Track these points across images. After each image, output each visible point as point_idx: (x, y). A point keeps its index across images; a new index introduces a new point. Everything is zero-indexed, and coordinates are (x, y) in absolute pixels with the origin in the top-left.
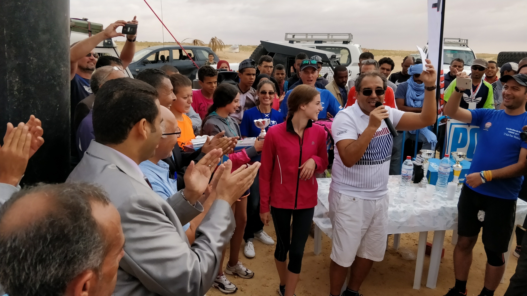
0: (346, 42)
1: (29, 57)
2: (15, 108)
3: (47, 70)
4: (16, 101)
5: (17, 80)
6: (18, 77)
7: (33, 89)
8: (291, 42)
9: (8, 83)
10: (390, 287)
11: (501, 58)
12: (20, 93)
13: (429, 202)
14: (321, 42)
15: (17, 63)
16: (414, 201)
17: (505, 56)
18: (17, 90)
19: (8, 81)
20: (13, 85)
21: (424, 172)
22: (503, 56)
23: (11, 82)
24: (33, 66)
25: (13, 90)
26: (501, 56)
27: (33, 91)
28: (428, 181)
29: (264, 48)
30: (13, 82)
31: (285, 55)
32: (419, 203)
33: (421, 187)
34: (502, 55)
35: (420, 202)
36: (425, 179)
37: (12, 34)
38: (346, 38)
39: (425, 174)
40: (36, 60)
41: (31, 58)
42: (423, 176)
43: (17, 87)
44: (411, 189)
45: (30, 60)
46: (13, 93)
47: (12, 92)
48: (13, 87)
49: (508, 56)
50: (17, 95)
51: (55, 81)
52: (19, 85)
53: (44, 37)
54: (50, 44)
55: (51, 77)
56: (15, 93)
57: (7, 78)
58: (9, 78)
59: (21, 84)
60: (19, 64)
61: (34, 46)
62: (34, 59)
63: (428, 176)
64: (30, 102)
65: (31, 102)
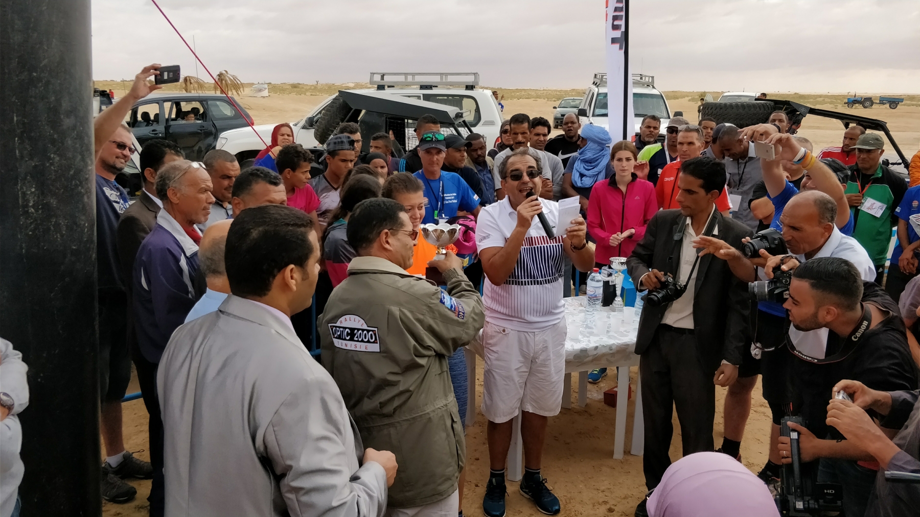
0: (470, 87)
1: (49, 154)
2: (30, 233)
3: (72, 173)
4: (31, 223)
5: (33, 190)
6: (34, 186)
7: (54, 202)
8: (381, 87)
9: (20, 195)
10: (582, 460)
11: (707, 112)
12: (37, 211)
13: (629, 332)
14: (429, 87)
15: (33, 164)
16: (608, 332)
17: (712, 108)
18: (33, 206)
19: (20, 193)
20: (27, 199)
21: (617, 289)
22: (710, 108)
23: (24, 194)
24: (54, 168)
25: (27, 206)
26: (706, 109)
27: (55, 206)
28: (623, 301)
29: (344, 101)
30: (27, 194)
31: (380, 114)
32: (616, 335)
33: (614, 311)
34: (708, 108)
35: (616, 333)
36: (618, 299)
37: (26, 121)
38: (470, 80)
39: (618, 292)
40: (58, 158)
41: (52, 156)
42: (615, 295)
43: (34, 201)
44: (601, 315)
45: (50, 158)
46: (27, 212)
47: (26, 209)
48: (28, 201)
49: (717, 108)
50: (33, 213)
51: (82, 187)
52: (36, 198)
53: (68, 122)
54: (75, 132)
55: (77, 182)
56: (30, 211)
57: (19, 188)
58: (22, 188)
59: (38, 197)
60: (36, 166)
61: (55, 136)
62: (55, 156)
63: (622, 296)
64: (51, 222)
65: (53, 223)
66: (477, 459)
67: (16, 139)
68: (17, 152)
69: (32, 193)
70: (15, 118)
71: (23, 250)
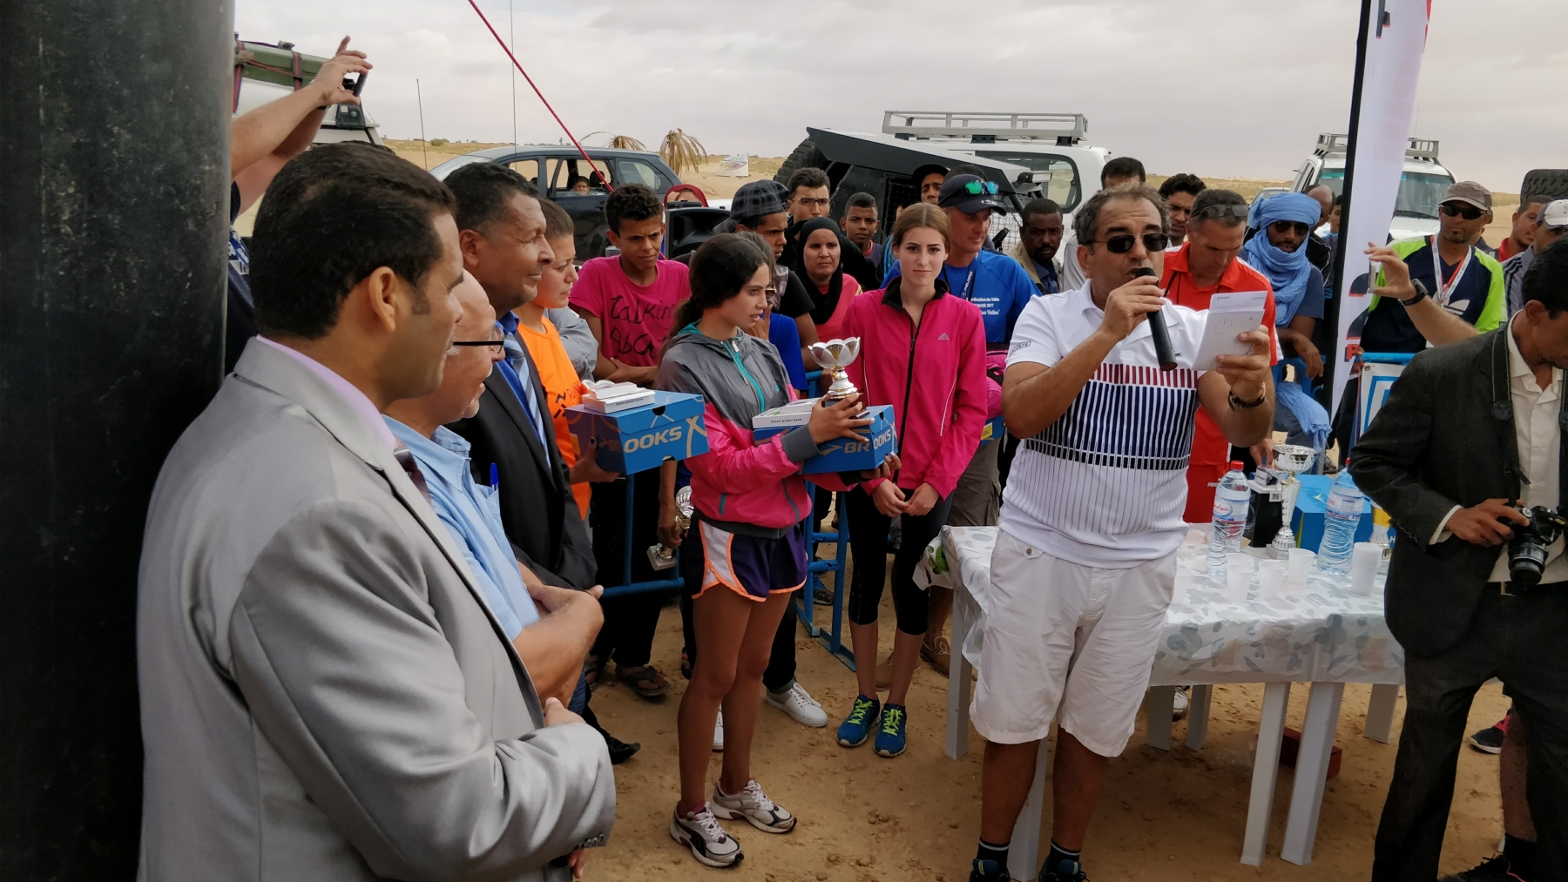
0: (1065, 141)
1: (109, 126)
2: (61, 273)
3: (159, 168)
4: (64, 254)
5: (71, 190)
6: (73, 183)
7: (115, 220)
8: (905, 136)
9: (44, 198)
12: (77, 232)
13: (1295, 601)
14: (991, 139)
15: (74, 141)
17: (1544, 181)
18: (70, 222)
19: (44, 192)
20: (59, 207)
21: (1284, 511)
22: (1540, 181)
23: (52, 197)
24: (120, 153)
25: (56, 220)
28: (1296, 539)
29: (817, 149)
30: (59, 197)
31: (878, 172)
34: (1537, 180)
37: (62, 54)
38: (1067, 127)
39: (1287, 518)
40: (128, 137)
41: (116, 129)
42: (1279, 525)
43: (71, 213)
44: (1242, 561)
46: (58, 230)
47: (55, 226)
48: (59, 210)
49: (1555, 181)
50: (68, 235)
51: (183, 201)
52: (76, 207)
53: (152, 69)
54: (172, 92)
55: (172, 189)
56: (63, 231)
57: (42, 183)
58: (47, 184)
59: (81, 206)
60: (78, 145)
61: (125, 92)
62: (122, 131)
64: (108, 258)
66: (955, 827)
67: (41, 87)
68: (42, 112)
69: (69, 195)
70: (41, 46)
71: (46, 305)
